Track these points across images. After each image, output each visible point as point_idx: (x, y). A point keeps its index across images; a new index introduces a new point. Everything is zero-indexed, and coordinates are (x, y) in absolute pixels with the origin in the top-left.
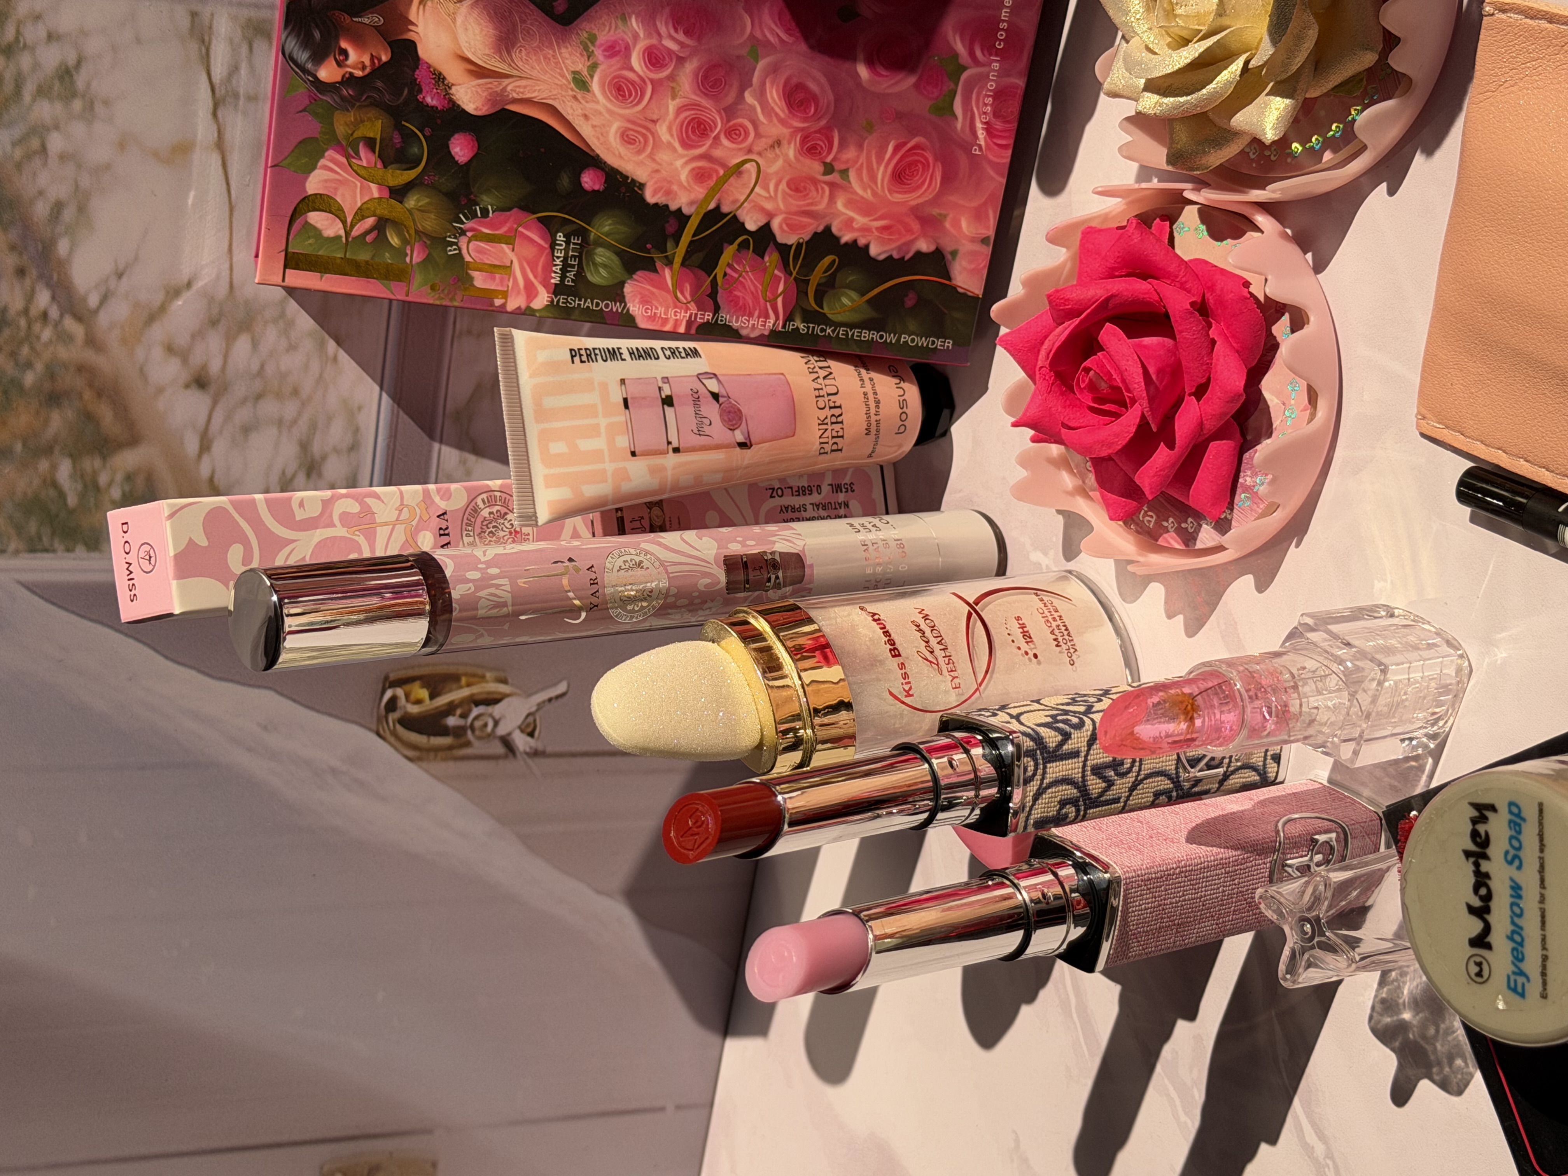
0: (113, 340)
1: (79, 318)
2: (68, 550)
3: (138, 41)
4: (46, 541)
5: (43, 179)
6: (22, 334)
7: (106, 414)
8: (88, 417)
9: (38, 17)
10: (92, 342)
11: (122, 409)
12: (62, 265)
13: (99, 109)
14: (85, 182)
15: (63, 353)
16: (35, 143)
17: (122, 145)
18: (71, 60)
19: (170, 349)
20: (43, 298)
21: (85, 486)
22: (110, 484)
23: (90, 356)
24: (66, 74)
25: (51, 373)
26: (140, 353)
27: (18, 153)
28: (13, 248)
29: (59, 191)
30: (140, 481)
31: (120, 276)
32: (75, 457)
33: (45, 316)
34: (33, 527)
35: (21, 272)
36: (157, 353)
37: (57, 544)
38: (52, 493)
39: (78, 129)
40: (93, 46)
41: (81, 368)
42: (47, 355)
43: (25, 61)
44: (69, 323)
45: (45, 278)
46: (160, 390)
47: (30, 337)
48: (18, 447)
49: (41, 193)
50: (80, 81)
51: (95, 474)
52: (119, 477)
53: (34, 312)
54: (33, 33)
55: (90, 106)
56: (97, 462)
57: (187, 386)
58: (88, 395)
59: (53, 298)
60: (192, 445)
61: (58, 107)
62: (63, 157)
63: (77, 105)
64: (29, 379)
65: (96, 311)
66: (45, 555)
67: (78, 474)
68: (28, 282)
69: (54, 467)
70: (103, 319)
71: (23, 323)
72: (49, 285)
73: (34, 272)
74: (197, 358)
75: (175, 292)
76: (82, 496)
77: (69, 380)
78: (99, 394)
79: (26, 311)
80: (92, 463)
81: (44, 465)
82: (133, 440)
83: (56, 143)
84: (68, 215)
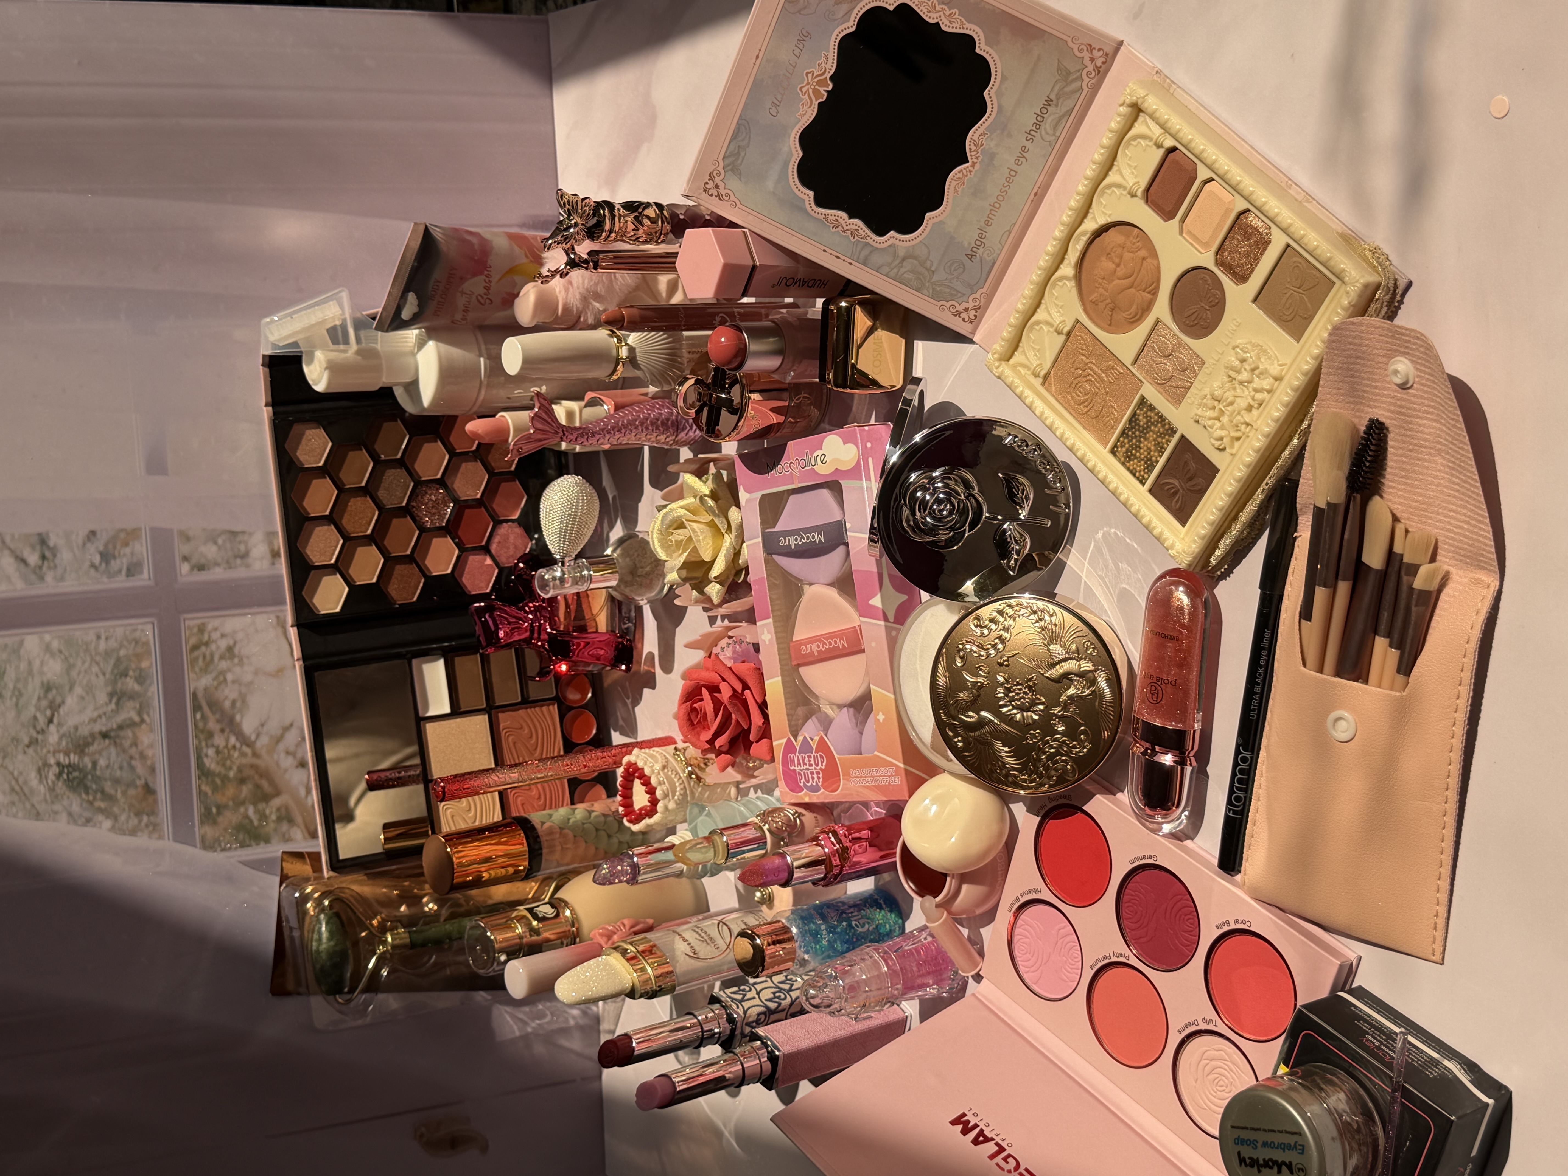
0: (263, 752)
1: (248, 746)
2: (258, 844)
3: (257, 631)
4: (247, 842)
5: (227, 692)
6: (226, 755)
7: (265, 784)
8: (258, 786)
9: (216, 629)
10: (255, 755)
11: (271, 781)
12: (239, 725)
13: (245, 660)
14: (244, 690)
15: (244, 761)
16: (221, 678)
17: (256, 673)
18: (231, 643)
19: (288, 753)
20: (233, 740)
21: (261, 816)
22: (271, 813)
23: (255, 761)
24: (230, 649)
25: (240, 770)
26: (275, 757)
27: (215, 683)
28: (218, 721)
29: (233, 695)
30: (283, 811)
31: (262, 725)
32: (255, 804)
33: (234, 747)
34: (241, 836)
35: (222, 731)
36: (283, 755)
37: (253, 843)
38: (247, 821)
39: (237, 670)
40: (240, 636)
41: (252, 766)
42: (238, 762)
43: (213, 647)
44: (245, 749)
45: (232, 731)
46: (286, 771)
47: (230, 757)
48: (231, 803)
49: (226, 698)
50: (236, 651)
51: (264, 810)
52: (274, 810)
53: (230, 746)
54: (215, 636)
55: (241, 660)
56: (264, 805)
57: (297, 767)
58: (257, 777)
59: (237, 739)
60: (303, 792)
61: (229, 662)
62: (234, 682)
63: (236, 660)
64: (231, 774)
65: (255, 742)
66: (249, 848)
67: (256, 811)
68: (226, 734)
69: (246, 810)
70: (258, 744)
71: (226, 751)
72: (235, 734)
73: (227, 730)
74: (299, 755)
75: (287, 729)
76: (260, 820)
77: (247, 772)
78: (261, 776)
79: (226, 747)
80: (261, 806)
81: (242, 810)
82: (278, 793)
83: (230, 677)
84: (238, 704)
